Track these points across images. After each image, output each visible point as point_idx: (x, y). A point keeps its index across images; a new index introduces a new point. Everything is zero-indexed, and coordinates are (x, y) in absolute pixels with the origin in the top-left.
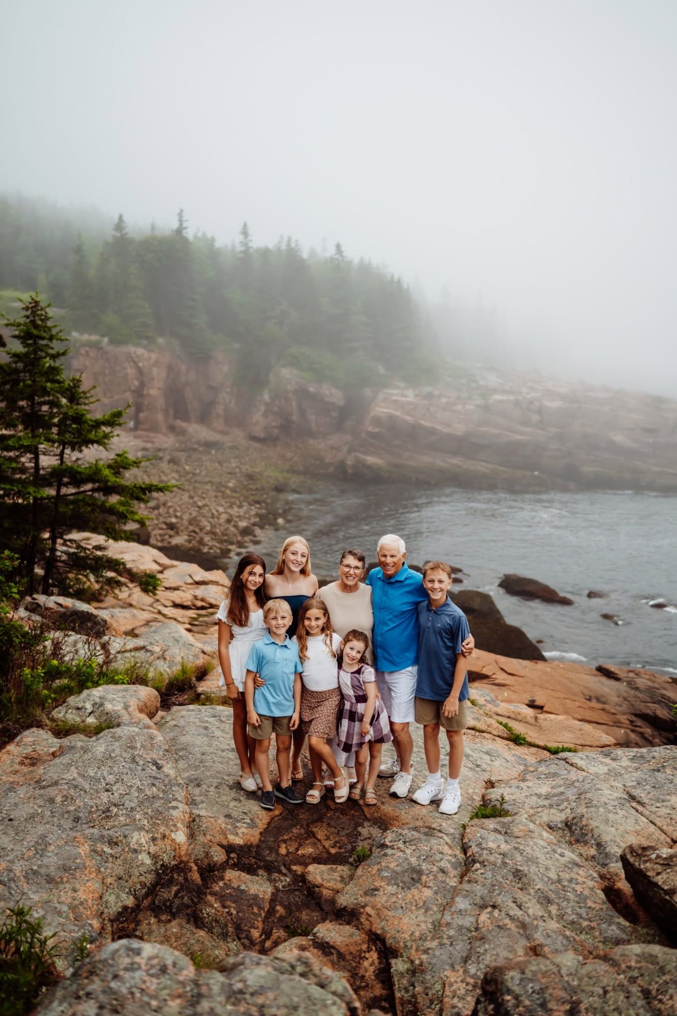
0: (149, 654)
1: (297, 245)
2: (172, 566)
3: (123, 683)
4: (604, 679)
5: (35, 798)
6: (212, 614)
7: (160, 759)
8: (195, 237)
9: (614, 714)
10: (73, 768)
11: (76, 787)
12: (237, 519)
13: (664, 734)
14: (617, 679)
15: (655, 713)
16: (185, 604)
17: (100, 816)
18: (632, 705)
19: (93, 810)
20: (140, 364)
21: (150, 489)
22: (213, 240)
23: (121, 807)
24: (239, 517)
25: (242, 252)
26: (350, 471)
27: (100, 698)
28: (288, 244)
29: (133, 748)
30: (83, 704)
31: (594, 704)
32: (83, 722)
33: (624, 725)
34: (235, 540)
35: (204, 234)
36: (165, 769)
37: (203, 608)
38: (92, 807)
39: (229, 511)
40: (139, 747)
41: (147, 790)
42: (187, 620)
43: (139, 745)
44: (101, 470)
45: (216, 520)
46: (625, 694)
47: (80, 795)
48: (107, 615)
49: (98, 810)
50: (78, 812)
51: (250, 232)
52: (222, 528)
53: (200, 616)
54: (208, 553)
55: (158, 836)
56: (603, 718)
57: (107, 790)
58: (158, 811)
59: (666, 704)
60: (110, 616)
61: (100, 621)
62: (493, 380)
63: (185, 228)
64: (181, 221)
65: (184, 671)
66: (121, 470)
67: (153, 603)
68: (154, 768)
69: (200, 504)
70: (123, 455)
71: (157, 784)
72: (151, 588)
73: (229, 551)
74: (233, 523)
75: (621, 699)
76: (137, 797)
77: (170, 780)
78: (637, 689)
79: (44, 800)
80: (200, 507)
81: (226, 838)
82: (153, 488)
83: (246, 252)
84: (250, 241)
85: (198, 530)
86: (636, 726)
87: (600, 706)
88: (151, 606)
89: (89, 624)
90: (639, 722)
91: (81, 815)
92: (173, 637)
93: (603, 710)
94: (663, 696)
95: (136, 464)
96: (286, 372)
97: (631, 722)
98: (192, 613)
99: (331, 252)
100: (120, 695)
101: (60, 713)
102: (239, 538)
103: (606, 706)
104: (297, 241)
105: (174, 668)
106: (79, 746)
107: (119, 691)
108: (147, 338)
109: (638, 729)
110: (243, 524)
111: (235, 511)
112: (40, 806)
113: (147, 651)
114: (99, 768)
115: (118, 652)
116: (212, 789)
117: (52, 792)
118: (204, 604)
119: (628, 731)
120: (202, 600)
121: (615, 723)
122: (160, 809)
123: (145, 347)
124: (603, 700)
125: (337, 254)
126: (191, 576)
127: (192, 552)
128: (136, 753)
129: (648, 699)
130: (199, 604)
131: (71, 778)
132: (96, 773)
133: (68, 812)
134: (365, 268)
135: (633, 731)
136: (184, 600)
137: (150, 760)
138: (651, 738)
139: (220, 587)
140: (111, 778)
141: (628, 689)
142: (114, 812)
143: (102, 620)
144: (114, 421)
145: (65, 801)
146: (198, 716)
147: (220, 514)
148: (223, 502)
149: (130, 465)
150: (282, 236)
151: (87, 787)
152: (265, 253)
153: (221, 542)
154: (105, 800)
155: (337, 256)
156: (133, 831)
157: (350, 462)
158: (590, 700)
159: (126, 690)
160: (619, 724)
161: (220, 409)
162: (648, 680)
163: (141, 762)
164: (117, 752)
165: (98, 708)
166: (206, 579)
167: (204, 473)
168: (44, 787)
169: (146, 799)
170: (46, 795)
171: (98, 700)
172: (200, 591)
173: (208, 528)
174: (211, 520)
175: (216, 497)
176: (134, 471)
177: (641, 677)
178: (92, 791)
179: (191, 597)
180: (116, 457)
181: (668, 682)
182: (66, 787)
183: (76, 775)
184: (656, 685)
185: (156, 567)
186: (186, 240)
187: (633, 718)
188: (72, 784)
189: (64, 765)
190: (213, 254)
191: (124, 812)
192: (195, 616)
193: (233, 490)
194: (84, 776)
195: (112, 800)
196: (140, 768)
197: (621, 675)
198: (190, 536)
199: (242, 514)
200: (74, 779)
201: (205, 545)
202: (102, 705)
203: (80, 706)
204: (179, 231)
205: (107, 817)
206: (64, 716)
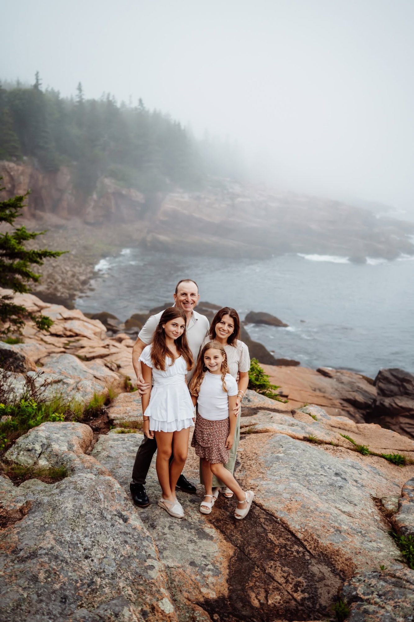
0: (65, 386)
1: (114, 99)
2: (46, 307)
3: (60, 420)
4: (322, 377)
5: (16, 576)
6: (78, 340)
7: (124, 510)
8: (47, 91)
9: (331, 399)
10: (48, 533)
11: (56, 557)
12: (78, 275)
13: (361, 411)
14: (330, 377)
15: (355, 398)
16: (59, 333)
17: (86, 591)
18: (341, 394)
19: (78, 585)
20: (12, 173)
21: (45, 254)
22: (59, 93)
23: (103, 575)
24: (80, 273)
25: (78, 102)
26: (149, 245)
27: (47, 438)
28: (108, 98)
29: (98, 500)
30: (33, 446)
31: (318, 393)
32: (35, 463)
33: (337, 406)
34: (77, 288)
35: (52, 89)
36: (131, 521)
37: (71, 336)
38: (77, 582)
39: (73, 269)
40: (103, 499)
41: (121, 549)
42: (61, 345)
43: (102, 497)
44: (10, 240)
45: (65, 275)
46: (336, 387)
47: (62, 568)
48: (18, 349)
49: (83, 585)
50: (65, 590)
51: (83, 88)
52: (69, 281)
53: (70, 342)
54: (61, 297)
55: (147, 609)
56: (323, 402)
57: (87, 557)
58: (137, 573)
59: (361, 392)
60: (20, 349)
61: (20, 357)
62: (237, 189)
63: (41, 84)
64: (37, 80)
65: (96, 399)
66: (22, 240)
67: (36, 333)
68: (121, 522)
69: (54, 264)
70: (22, 229)
71: (128, 540)
72: (46, 327)
73: (74, 295)
74: (76, 277)
75: (334, 390)
76: (115, 559)
77: (139, 534)
78: (342, 383)
79: (27, 578)
80: (54, 267)
81: (201, 592)
82: (48, 254)
83: (80, 102)
84: (83, 94)
85: (53, 282)
86: (344, 407)
87: (322, 394)
88: (35, 335)
89: (11, 360)
90: (346, 404)
91: (67, 593)
92: (72, 366)
93: (324, 397)
94: (358, 387)
95: (33, 236)
96: (107, 181)
97: (341, 404)
98: (64, 340)
99: (135, 104)
100: (62, 433)
101: (12, 455)
102: (81, 287)
103: (326, 395)
104: (113, 96)
105: (87, 397)
106: (45, 501)
107: (60, 429)
108: (16, 156)
109: (345, 408)
110: (83, 278)
111: (77, 269)
112: (24, 589)
113: (64, 383)
114: (73, 530)
115: (42, 386)
116: (166, 530)
117: (32, 566)
118: (71, 333)
119: (340, 410)
120: (70, 331)
121: (332, 405)
122: (138, 570)
123: (14, 162)
124: (323, 390)
125: (139, 105)
126: (60, 314)
127: (50, 296)
128: (102, 506)
129: (350, 390)
130: (68, 333)
131: (49, 546)
132: (71, 536)
133: (54, 592)
134: (157, 116)
135: (343, 410)
136: (57, 330)
137: (115, 513)
138: (353, 414)
139: (81, 322)
140: (87, 542)
141: (337, 383)
142: (98, 583)
143: (21, 356)
144: (17, 204)
145: (49, 577)
146: (124, 446)
147: (67, 271)
148: (69, 264)
149: (28, 237)
150: (104, 92)
151: (67, 556)
152: (93, 103)
153: (69, 289)
154: (87, 570)
155: (139, 107)
156: (122, 606)
157: (149, 238)
158: (315, 390)
159: (65, 428)
160: (334, 406)
161: (65, 204)
162: (349, 377)
163: (109, 517)
164: (86, 508)
165: (46, 449)
166: (71, 316)
167: (55, 245)
168: (23, 560)
169: (122, 561)
170: (28, 572)
171: (45, 441)
172: (68, 325)
173: (60, 280)
174: (62, 275)
175: (64, 260)
176: (31, 241)
177: (344, 376)
178: (73, 561)
179: (62, 329)
180: (16, 231)
181: (360, 378)
182: (46, 559)
183: (53, 542)
184: (354, 380)
185: (36, 308)
186: (41, 93)
187: (342, 402)
188: (52, 554)
189: (37, 528)
190: (59, 103)
191: (107, 581)
192: (66, 342)
193: (75, 256)
194: (61, 542)
195: (94, 569)
196: (109, 524)
197: (332, 374)
198: (48, 285)
199: (81, 271)
200: (52, 548)
201: (58, 291)
202: (49, 446)
203: (30, 448)
204: (36, 86)
205: (93, 590)
206: (17, 458)
